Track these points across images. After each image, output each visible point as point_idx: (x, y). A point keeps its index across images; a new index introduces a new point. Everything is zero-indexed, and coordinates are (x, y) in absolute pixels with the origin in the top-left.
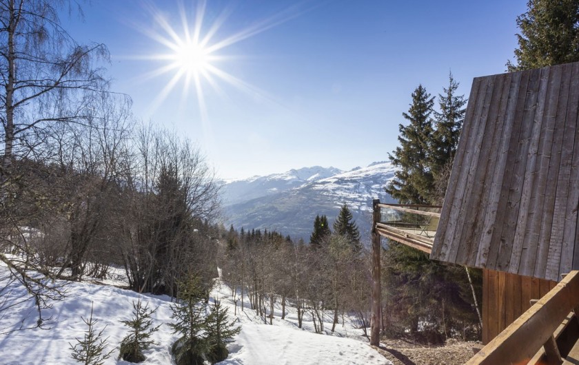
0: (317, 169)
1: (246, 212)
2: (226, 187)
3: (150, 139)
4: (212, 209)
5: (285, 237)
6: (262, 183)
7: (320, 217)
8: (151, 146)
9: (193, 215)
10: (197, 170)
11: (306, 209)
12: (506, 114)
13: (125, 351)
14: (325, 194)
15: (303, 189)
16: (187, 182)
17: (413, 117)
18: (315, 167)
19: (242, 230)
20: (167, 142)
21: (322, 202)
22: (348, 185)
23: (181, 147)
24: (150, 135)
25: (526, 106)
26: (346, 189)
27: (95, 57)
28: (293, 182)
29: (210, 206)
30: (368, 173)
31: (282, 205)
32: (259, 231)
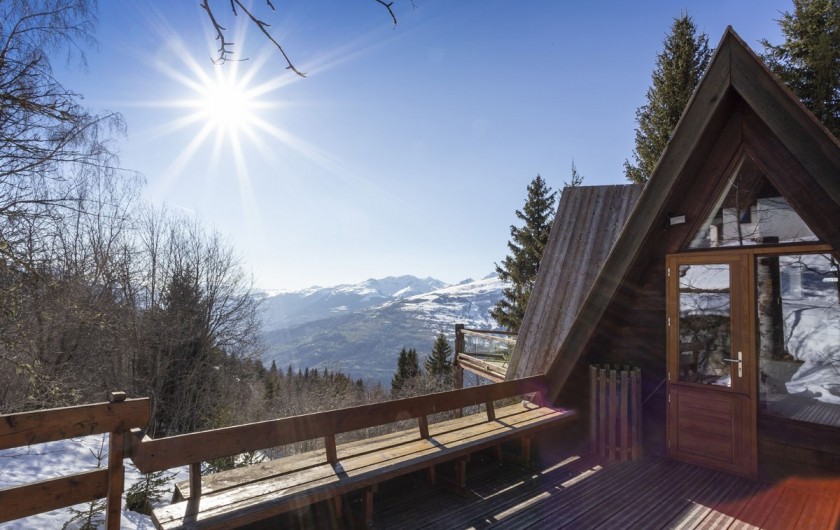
0: (409, 280)
1: (298, 341)
2: (266, 302)
3: (161, 230)
4: (246, 332)
5: (355, 381)
6: (324, 298)
7: (407, 351)
8: (163, 240)
9: (218, 340)
10: (228, 276)
11: (390, 340)
12: (589, 232)
13: (134, 501)
14: (419, 317)
15: (387, 309)
16: (214, 293)
17: (528, 217)
18: (405, 277)
19: (290, 369)
20: (187, 235)
21: (412, 330)
22: (454, 306)
23: (206, 243)
24: (163, 224)
25: (607, 225)
26: (450, 310)
27: (107, 129)
28: (371, 299)
29: (244, 328)
30: (483, 289)
31: (353, 333)
32: (316, 371)
